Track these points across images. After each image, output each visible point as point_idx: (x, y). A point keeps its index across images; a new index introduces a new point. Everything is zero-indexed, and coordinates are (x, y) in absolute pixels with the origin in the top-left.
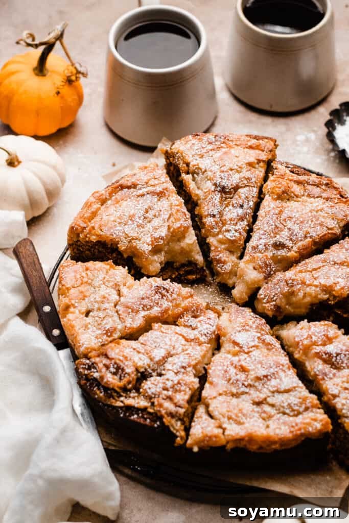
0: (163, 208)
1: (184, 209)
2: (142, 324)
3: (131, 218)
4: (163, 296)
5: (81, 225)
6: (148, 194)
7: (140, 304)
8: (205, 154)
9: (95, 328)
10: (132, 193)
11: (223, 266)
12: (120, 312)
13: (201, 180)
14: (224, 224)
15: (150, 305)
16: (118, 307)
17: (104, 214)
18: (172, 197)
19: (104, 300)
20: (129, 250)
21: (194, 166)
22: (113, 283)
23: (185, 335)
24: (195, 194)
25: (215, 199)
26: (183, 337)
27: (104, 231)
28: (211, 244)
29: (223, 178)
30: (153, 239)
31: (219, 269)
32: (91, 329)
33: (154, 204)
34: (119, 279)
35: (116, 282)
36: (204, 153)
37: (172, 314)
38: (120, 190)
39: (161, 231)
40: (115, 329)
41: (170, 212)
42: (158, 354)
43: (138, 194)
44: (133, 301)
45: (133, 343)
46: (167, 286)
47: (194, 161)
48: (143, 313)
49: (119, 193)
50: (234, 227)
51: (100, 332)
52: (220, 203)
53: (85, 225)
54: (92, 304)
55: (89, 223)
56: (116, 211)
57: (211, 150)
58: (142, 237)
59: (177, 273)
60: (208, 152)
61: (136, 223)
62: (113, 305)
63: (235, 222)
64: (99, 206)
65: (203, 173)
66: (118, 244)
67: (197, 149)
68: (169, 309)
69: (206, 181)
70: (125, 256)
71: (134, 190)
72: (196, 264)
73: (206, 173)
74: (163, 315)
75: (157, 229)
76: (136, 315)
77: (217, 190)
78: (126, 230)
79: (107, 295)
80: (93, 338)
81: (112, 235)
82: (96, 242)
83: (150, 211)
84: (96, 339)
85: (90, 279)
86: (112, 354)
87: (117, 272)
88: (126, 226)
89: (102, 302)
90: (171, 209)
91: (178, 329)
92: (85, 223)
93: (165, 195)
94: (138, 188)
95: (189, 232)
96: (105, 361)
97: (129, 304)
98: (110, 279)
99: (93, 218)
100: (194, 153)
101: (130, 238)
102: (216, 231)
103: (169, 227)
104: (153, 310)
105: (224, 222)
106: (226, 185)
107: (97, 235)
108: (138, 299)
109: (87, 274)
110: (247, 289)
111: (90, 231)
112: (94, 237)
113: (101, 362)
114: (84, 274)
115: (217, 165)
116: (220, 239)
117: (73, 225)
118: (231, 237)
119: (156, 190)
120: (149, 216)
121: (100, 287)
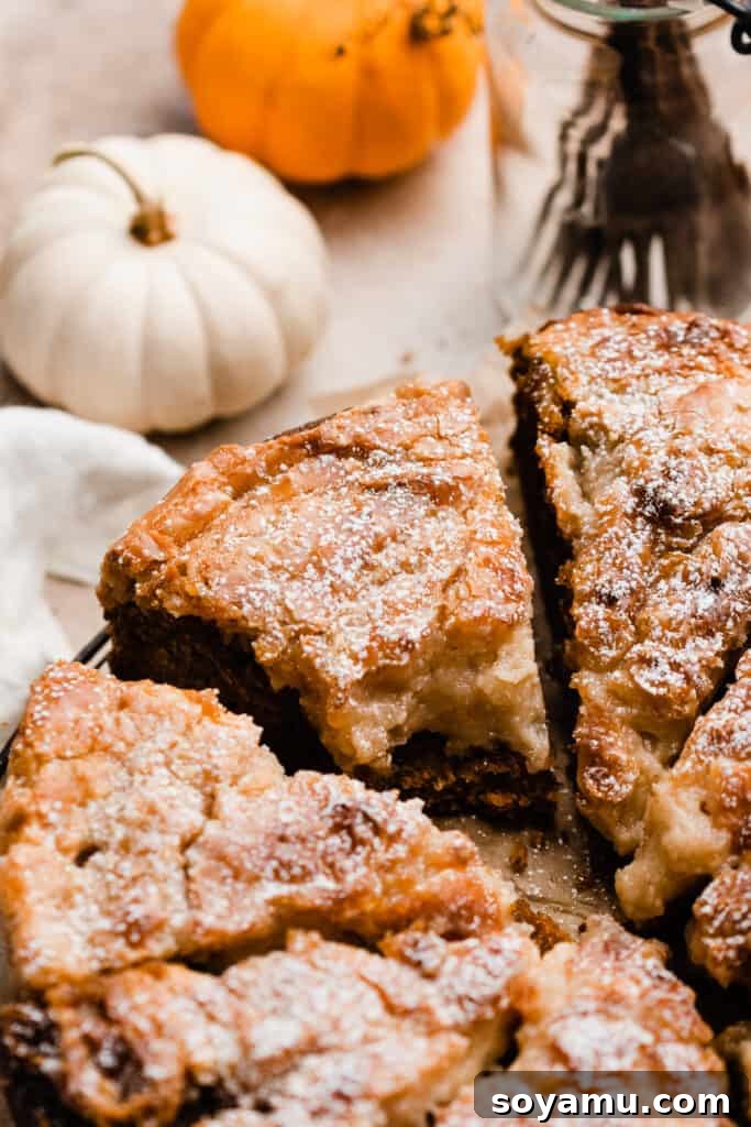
0: (438, 543)
1: (517, 562)
2: (260, 926)
3: (319, 559)
4: (357, 842)
5: (146, 552)
6: (400, 485)
7: (270, 857)
8: (634, 381)
9: (94, 909)
10: (347, 473)
11: (606, 776)
12: (192, 872)
13: (600, 472)
14: (640, 636)
15: (303, 867)
16: (192, 853)
17: (232, 529)
18: (483, 510)
19: (150, 818)
20: (286, 668)
21: (584, 415)
22: (198, 768)
23: (391, 990)
24: (566, 513)
25: (630, 545)
26: (383, 995)
27: (215, 588)
28: (582, 694)
29: (673, 473)
30: (375, 644)
31: (591, 782)
32: (81, 910)
33: (412, 526)
34: (222, 758)
35: (208, 767)
36: (632, 376)
37: (373, 913)
38: (308, 456)
39: (409, 621)
40: (160, 926)
41: (458, 562)
42: (272, 1037)
43: (367, 479)
44: (249, 840)
45: (204, 983)
46: (379, 814)
47: (593, 398)
48: (273, 890)
49: (303, 467)
50: (669, 651)
51: (106, 924)
52: (645, 563)
53: (160, 556)
54: (108, 827)
55: (175, 551)
56: (274, 524)
57: (659, 372)
58: (340, 630)
59: (452, 778)
60: (647, 376)
61: (329, 578)
62: (176, 841)
63: (677, 636)
64: (225, 497)
65: (612, 446)
66: (255, 638)
67: (610, 360)
68: (366, 892)
69: (615, 477)
70: (276, 685)
71: (359, 463)
72: (522, 759)
73: (620, 446)
74: (343, 910)
75: (398, 612)
76: (246, 890)
77: (641, 514)
78: (290, 595)
79: (162, 806)
80: (78, 940)
81: (240, 605)
82: (181, 618)
83: (393, 545)
84: (90, 947)
85: (122, 739)
86: (120, 1006)
87: (223, 733)
88: (296, 584)
89: (143, 826)
90: (467, 550)
91: (372, 965)
92: (162, 546)
93: (458, 497)
94: (370, 461)
95: (515, 645)
96: (90, 1025)
97: (231, 850)
98: (193, 754)
99: (192, 536)
100: (596, 371)
101: (296, 627)
102: (608, 653)
103: (443, 613)
104: (309, 885)
105: (643, 628)
106: (675, 502)
107: (188, 597)
108: (268, 836)
109: (118, 722)
110: (666, 875)
111: (170, 578)
112: (177, 601)
113: (77, 1024)
114: (108, 720)
115: (667, 427)
116: (615, 684)
117: (120, 548)
118: (652, 684)
119: (429, 476)
120: (385, 564)
121: (150, 773)
